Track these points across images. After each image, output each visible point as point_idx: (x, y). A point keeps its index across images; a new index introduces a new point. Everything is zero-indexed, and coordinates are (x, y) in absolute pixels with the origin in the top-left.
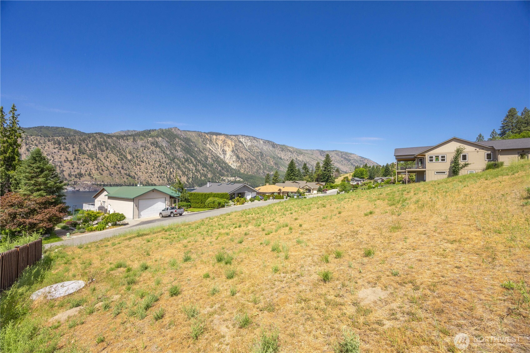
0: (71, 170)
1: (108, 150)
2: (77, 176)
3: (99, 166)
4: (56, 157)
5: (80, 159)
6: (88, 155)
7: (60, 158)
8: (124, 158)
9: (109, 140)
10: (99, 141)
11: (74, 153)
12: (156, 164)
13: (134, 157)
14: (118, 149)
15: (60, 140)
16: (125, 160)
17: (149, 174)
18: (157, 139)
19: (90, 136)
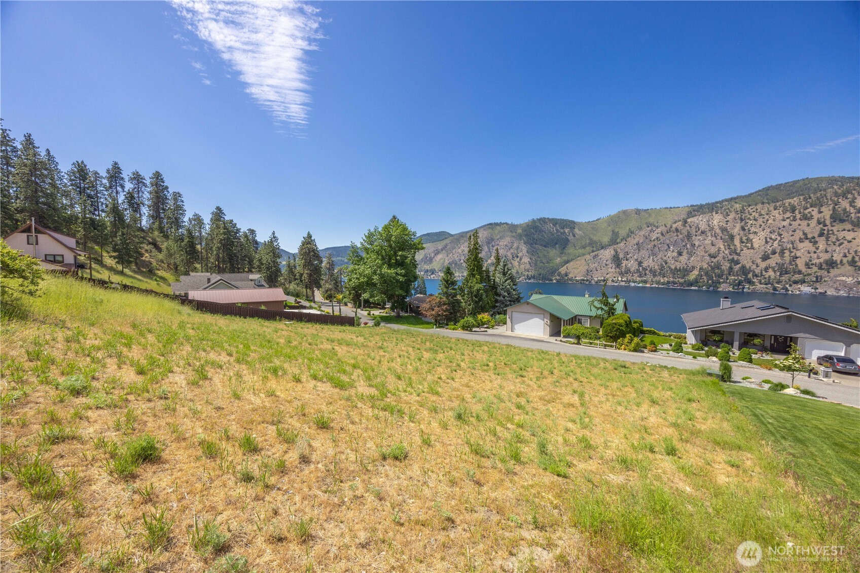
0: (812, 255)
2: (824, 266)
4: (785, 234)
5: (833, 234)
6: (853, 223)
7: (792, 235)
11: (819, 223)
15: (796, 203)
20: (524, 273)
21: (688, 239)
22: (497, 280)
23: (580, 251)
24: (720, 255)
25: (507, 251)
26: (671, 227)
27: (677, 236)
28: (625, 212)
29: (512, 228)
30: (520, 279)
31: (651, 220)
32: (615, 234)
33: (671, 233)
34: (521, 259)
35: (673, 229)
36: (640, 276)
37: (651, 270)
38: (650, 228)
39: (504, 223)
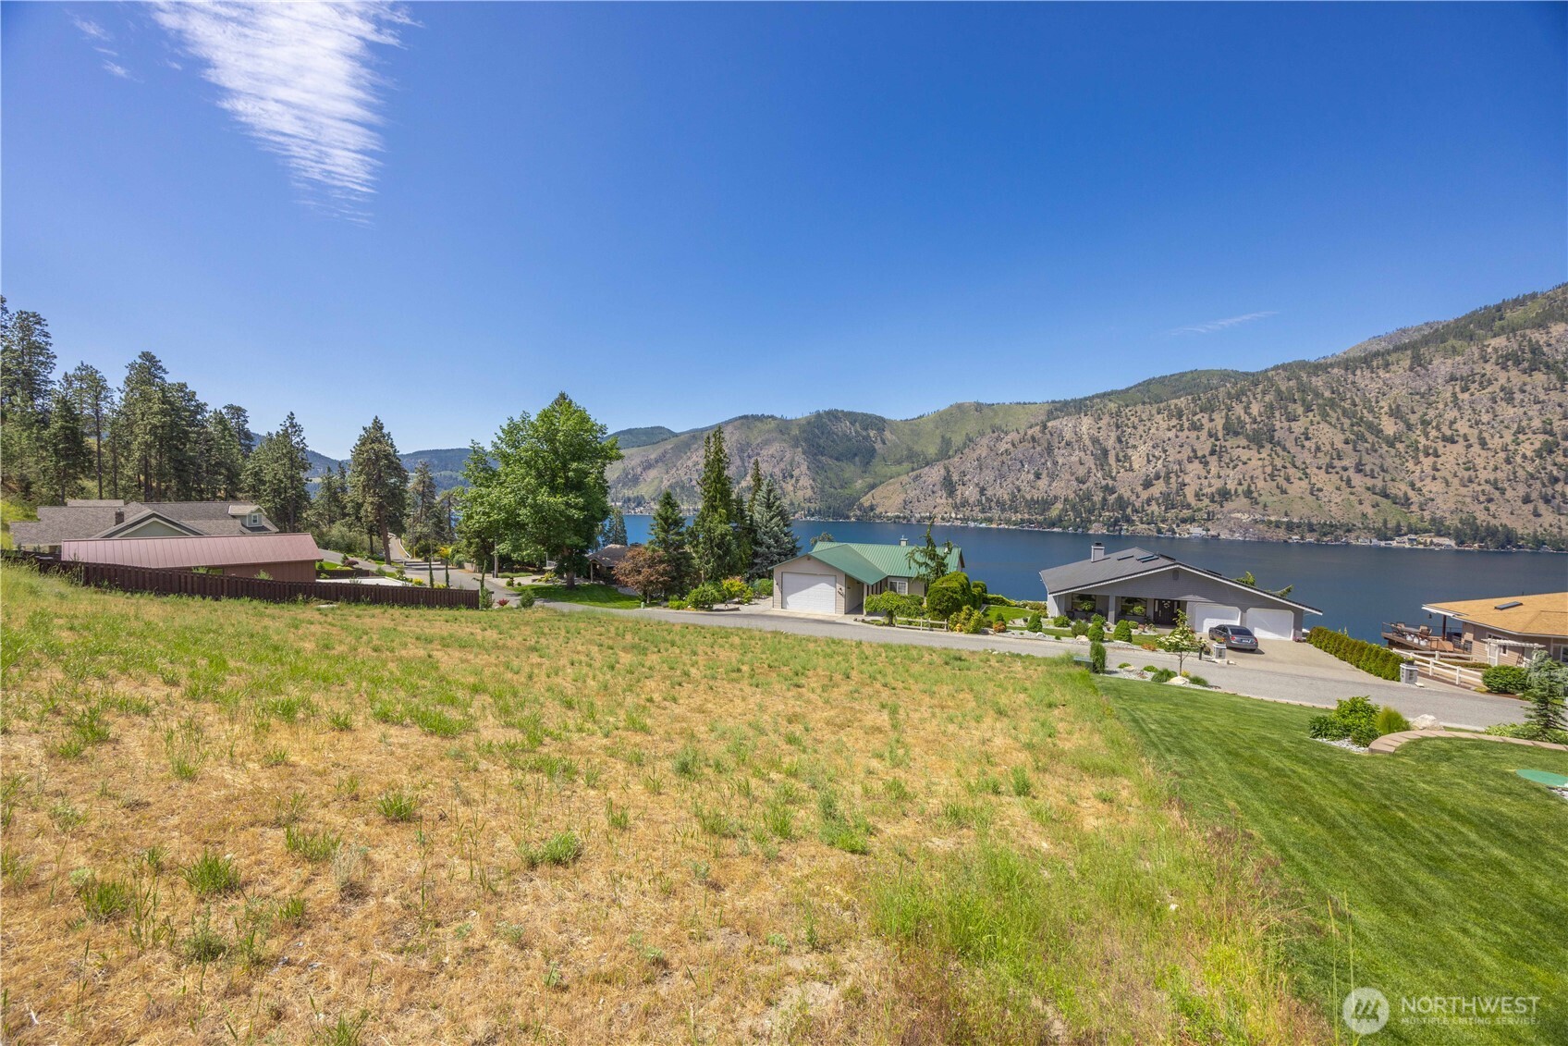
0: (1203, 481)
1: (1311, 414)
2: (1217, 498)
3: (1279, 466)
4: (1171, 451)
5: (1226, 451)
6: (1247, 437)
7: (1180, 452)
8: (1368, 435)
9: (1318, 382)
10: (1283, 389)
11: (1211, 436)
12: (1527, 445)
13: (1409, 427)
14: (1347, 405)
15: (1183, 406)
16: (1371, 438)
17: (1480, 488)
18: (1537, 336)
19: (1255, 379)
20: (802, 504)
21: (1048, 453)
22: (757, 517)
23: (893, 468)
24: (1091, 479)
25: (774, 467)
26: (1026, 434)
27: (1034, 448)
28: (959, 407)
29: (783, 426)
30: (797, 516)
31: (997, 422)
32: (946, 443)
33: (1026, 443)
34: (797, 481)
35: (1028, 436)
36: (983, 511)
37: (998, 502)
38: (996, 434)
39: (769, 417)
